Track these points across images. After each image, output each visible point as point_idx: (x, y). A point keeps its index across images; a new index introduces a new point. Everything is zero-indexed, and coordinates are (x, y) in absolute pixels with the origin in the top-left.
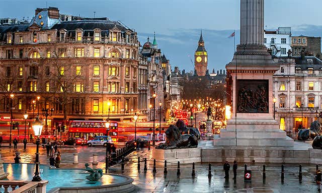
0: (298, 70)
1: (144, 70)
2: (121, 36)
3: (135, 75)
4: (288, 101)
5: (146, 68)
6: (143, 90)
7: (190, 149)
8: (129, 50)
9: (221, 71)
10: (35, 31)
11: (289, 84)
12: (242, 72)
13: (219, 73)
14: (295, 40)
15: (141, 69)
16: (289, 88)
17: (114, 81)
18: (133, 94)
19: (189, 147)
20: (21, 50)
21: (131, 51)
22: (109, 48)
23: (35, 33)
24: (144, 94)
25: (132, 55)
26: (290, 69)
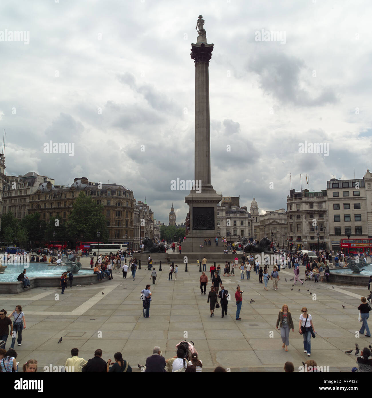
0: (227, 214)
1: (137, 214)
2: (124, 194)
3: (131, 217)
4: (222, 231)
5: (138, 213)
6: (137, 226)
7: (160, 254)
8: (128, 202)
9: (183, 223)
10: (73, 191)
11: (222, 222)
12: (196, 202)
13: (182, 224)
14: (224, 199)
15: (135, 214)
16: (222, 224)
17: (119, 220)
18: (130, 228)
19: (159, 252)
20: (65, 202)
21: (129, 202)
22: (116, 200)
23: (74, 192)
24: (137, 228)
25: (130, 205)
26: (223, 213)
